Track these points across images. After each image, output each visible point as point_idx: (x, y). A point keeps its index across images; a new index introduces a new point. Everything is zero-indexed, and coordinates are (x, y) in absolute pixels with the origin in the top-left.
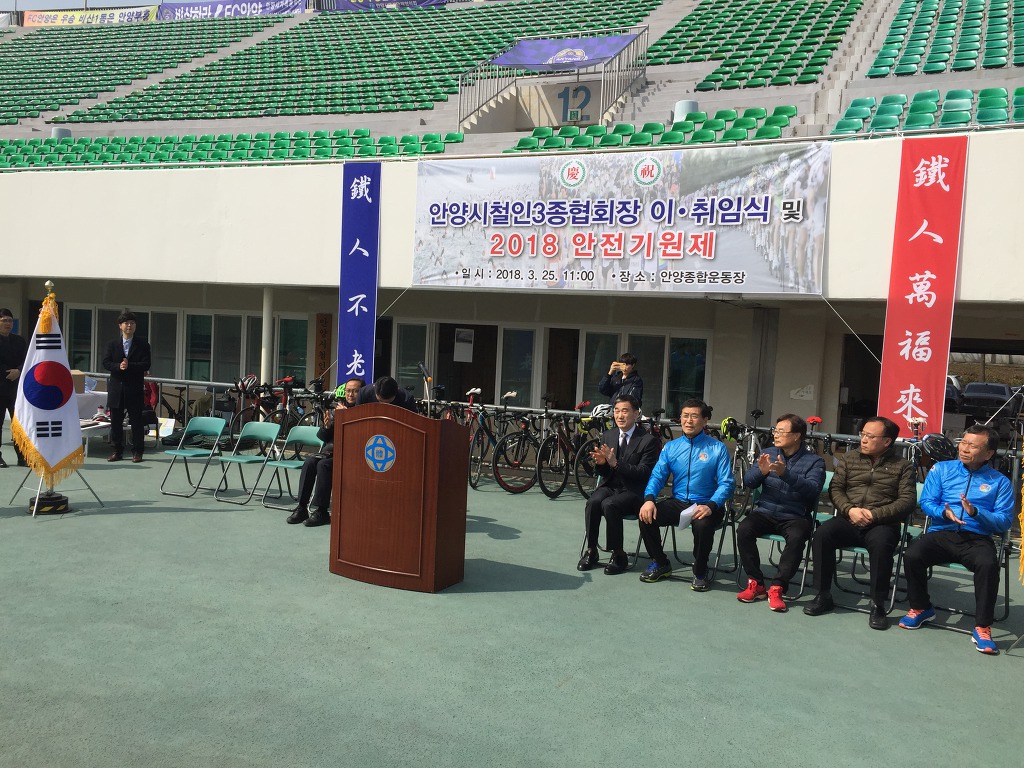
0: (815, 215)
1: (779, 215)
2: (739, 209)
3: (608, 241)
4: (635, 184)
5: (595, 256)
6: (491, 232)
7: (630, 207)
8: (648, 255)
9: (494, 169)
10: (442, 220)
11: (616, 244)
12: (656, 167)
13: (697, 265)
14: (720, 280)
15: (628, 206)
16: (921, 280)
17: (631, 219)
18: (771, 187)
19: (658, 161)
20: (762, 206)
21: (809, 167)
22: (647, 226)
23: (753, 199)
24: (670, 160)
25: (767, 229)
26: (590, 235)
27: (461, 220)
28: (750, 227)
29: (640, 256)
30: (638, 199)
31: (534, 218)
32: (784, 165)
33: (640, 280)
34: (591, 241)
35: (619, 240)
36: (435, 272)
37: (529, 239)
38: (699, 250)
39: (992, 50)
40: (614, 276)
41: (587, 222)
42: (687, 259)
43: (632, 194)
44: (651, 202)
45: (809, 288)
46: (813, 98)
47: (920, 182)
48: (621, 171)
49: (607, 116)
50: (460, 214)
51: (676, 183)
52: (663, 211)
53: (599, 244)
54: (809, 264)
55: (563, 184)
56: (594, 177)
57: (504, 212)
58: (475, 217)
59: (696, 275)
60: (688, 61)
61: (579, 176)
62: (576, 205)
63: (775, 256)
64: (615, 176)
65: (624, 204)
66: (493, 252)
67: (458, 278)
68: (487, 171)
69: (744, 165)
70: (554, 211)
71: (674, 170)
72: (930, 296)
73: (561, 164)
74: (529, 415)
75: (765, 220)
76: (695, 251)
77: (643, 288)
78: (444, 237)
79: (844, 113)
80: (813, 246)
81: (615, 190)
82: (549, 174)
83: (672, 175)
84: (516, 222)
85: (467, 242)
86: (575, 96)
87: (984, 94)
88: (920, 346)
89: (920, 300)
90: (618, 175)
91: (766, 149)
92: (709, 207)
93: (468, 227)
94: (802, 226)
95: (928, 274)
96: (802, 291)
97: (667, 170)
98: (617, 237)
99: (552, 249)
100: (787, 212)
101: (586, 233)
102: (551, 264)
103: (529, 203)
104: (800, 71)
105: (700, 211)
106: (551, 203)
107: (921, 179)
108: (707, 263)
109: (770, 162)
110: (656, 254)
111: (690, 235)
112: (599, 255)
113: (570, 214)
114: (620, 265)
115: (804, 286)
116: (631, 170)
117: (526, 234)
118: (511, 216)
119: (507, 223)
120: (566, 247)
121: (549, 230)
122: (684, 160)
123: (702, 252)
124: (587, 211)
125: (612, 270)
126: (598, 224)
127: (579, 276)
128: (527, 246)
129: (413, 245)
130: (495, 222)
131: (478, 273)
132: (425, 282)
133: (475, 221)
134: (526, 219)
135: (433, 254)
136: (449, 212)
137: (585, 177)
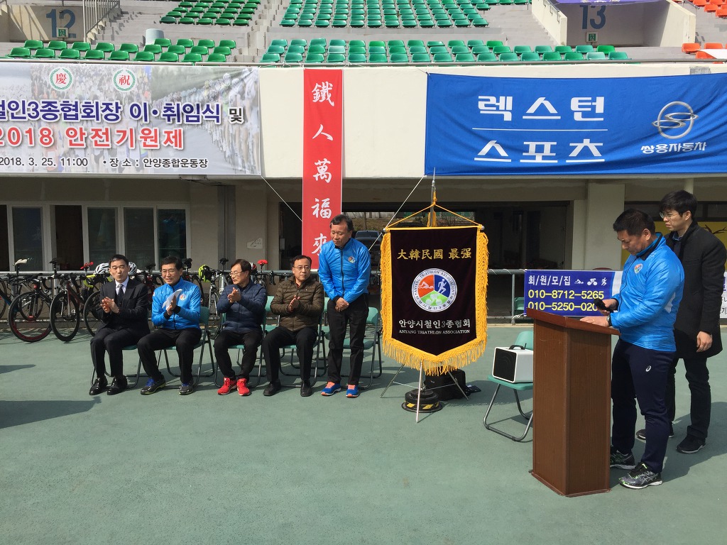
0: (252, 118)
1: (228, 118)
2: (198, 113)
3: (97, 134)
4: (115, 90)
5: (87, 147)
7: (113, 107)
8: (132, 146)
11: (104, 137)
12: (131, 77)
13: (171, 154)
14: (189, 165)
15: (110, 107)
16: (322, 164)
17: (115, 117)
18: (220, 97)
19: (132, 72)
20: (215, 111)
21: (245, 85)
22: (128, 123)
23: (208, 106)
24: (142, 73)
25: (220, 128)
26: (81, 129)
28: (208, 126)
29: (125, 146)
30: (119, 101)
31: (29, 115)
32: (228, 82)
33: (127, 165)
34: (82, 134)
35: (106, 133)
37: (27, 132)
38: (172, 142)
39: (355, 16)
40: (105, 162)
41: (77, 118)
42: (163, 149)
43: (113, 97)
44: (129, 103)
45: (252, 171)
46: (246, 36)
47: (316, 99)
48: (102, 79)
49: (90, 35)
51: (148, 91)
52: (140, 112)
53: (90, 137)
54: (251, 153)
56: (80, 82)
57: (1, 109)
59: (171, 162)
61: (67, 81)
62: (66, 104)
63: (228, 148)
64: (98, 83)
65: (107, 105)
69: (198, 80)
70: (47, 109)
71: (146, 80)
72: (328, 175)
73: (50, 70)
74: (39, 277)
75: (218, 121)
76: (169, 143)
77: (130, 171)
79: (268, 49)
80: (253, 141)
81: (98, 93)
82: (40, 78)
83: (145, 84)
84: (13, 117)
86: (61, 17)
87: (352, 44)
88: (324, 209)
89: (322, 178)
90: (101, 81)
91: (214, 69)
92: (175, 110)
94: (244, 127)
95: (326, 161)
96: (248, 173)
97: (140, 80)
98: (104, 131)
99: (48, 140)
100: (232, 116)
101: (77, 127)
102: (48, 153)
103: (24, 102)
104: (236, 16)
105: (169, 113)
106: (43, 102)
107: (317, 97)
108: (178, 152)
109: (217, 78)
110: (138, 145)
111: (163, 131)
112: (91, 146)
113: (61, 112)
114: (109, 154)
115: (249, 169)
116: (111, 78)
117: (23, 127)
118: (8, 112)
119: (5, 118)
120: (60, 138)
121: (44, 124)
122: (153, 72)
123: (174, 144)
124: (76, 110)
125: (102, 157)
126: (87, 121)
127: (75, 162)
128: (25, 138)
134: (22, 115)
137: (72, 82)
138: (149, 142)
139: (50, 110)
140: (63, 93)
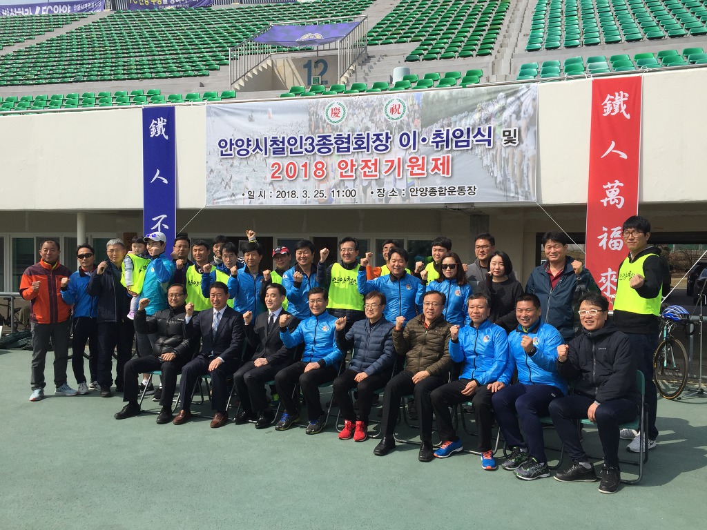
0: (528, 140)
1: (500, 141)
2: (468, 137)
3: (366, 166)
4: (385, 120)
5: (356, 178)
6: (271, 161)
7: (383, 138)
8: (399, 175)
9: (270, 110)
10: (229, 152)
11: (373, 167)
12: (402, 106)
13: (438, 182)
14: (457, 193)
15: (381, 137)
16: (612, 187)
17: (384, 148)
18: (493, 119)
20: (486, 134)
21: (522, 103)
22: (397, 153)
23: (479, 129)
24: (413, 100)
25: (491, 152)
26: (352, 161)
27: (245, 152)
28: (478, 150)
29: (392, 176)
30: (389, 131)
31: (306, 149)
32: (502, 102)
33: (393, 195)
34: (352, 165)
35: (375, 164)
36: (226, 195)
37: (302, 166)
38: (439, 170)
40: (372, 193)
41: (349, 151)
42: (431, 178)
43: (384, 128)
44: (399, 133)
45: (526, 197)
46: (490, 65)
47: (607, 112)
48: (374, 109)
49: (343, 79)
50: (245, 147)
51: (418, 118)
52: (408, 140)
53: (359, 168)
54: (526, 178)
55: (327, 121)
56: (353, 115)
57: (281, 145)
58: (258, 150)
59: (437, 190)
60: (396, 43)
61: (341, 115)
62: (339, 137)
63: (499, 172)
64: (369, 114)
65: (378, 135)
66: (273, 177)
67: (244, 199)
68: (265, 111)
69: (470, 103)
70: (322, 143)
71: (416, 108)
72: (619, 200)
73: (325, 105)
75: (489, 145)
76: (436, 170)
77: (396, 201)
78: (231, 166)
80: (528, 164)
81: (370, 124)
82: (316, 113)
83: (415, 112)
84: (292, 152)
85: (251, 169)
86: (316, 67)
88: (614, 239)
89: (612, 203)
90: (372, 113)
91: (487, 90)
92: (445, 136)
93: (252, 158)
94: (519, 149)
95: (617, 183)
96: (521, 199)
97: (411, 108)
98: (373, 161)
99: (321, 173)
100: (506, 138)
101: (349, 159)
102: (321, 185)
103: (301, 137)
104: (477, 48)
105: (438, 139)
106: (319, 137)
107: (608, 110)
108: (444, 180)
109: (491, 99)
110: (405, 174)
111: (431, 158)
112: (360, 177)
113: (335, 145)
114: (377, 184)
115: (522, 196)
116: (382, 108)
117: (300, 162)
118: (287, 148)
119: (284, 154)
120: (332, 171)
121: (319, 158)
122: (424, 99)
123: (441, 171)
124: (348, 143)
125: (370, 188)
126: (358, 152)
127: (344, 194)
128: (301, 171)
129: (205, 173)
130: (274, 153)
131: (261, 194)
132: (216, 203)
133: (257, 152)
134: (299, 150)
135: (223, 180)
136: (235, 146)
137: (346, 115)
138: (416, 171)
139: (324, 144)
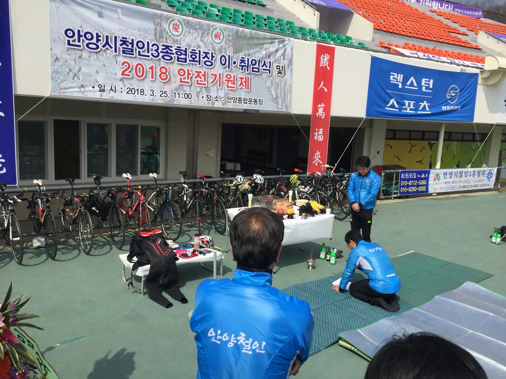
0: (288, 73)
1: (275, 71)
2: (259, 66)
3: (198, 76)
4: (211, 42)
5: (191, 84)
6: (122, 59)
7: (209, 56)
8: (220, 86)
9: (119, 11)
11: (203, 77)
12: (222, 34)
13: (243, 94)
14: (253, 103)
15: (208, 55)
16: (321, 107)
17: (211, 64)
18: (272, 56)
19: (223, 30)
20: (268, 66)
21: (286, 50)
22: (218, 69)
23: (265, 61)
24: (229, 32)
25: (271, 78)
26: (188, 70)
27: (95, 47)
28: (264, 76)
29: (215, 86)
30: (213, 52)
31: (152, 54)
32: (277, 46)
33: (217, 100)
34: (189, 74)
35: (204, 75)
36: (74, 85)
37: (150, 68)
41: (186, 62)
42: (238, 90)
43: (210, 49)
45: (287, 109)
48: (204, 32)
50: (94, 41)
51: (231, 46)
52: (226, 62)
53: (194, 77)
54: (286, 97)
55: (170, 34)
56: (189, 33)
57: (130, 46)
58: (107, 46)
59: (243, 99)
61: (180, 30)
63: (274, 92)
64: (200, 35)
65: (206, 53)
66: (123, 74)
67: (94, 91)
68: (114, 11)
70: (165, 51)
71: (231, 38)
72: (323, 114)
73: (168, 19)
75: (270, 73)
76: (242, 86)
77: (218, 105)
78: (80, 57)
80: (288, 89)
81: (201, 44)
82: (160, 25)
83: (230, 41)
84: (140, 54)
85: (101, 64)
88: (320, 135)
89: (320, 115)
90: (202, 35)
91: (270, 36)
92: (246, 62)
93: (102, 53)
94: (284, 78)
95: (323, 105)
96: (284, 110)
97: (227, 38)
98: (203, 73)
99: (165, 77)
100: (278, 70)
101: (186, 68)
102: (165, 87)
103: (148, 43)
105: (243, 64)
106: (163, 45)
107: (322, 63)
108: (247, 93)
109: (271, 43)
110: (223, 86)
111: (239, 77)
112: (194, 83)
113: (175, 55)
114: (206, 91)
115: (285, 108)
116: (209, 33)
117: (147, 64)
118: (136, 50)
119: (133, 55)
120: (174, 76)
121: (163, 63)
122: (236, 33)
123: (244, 87)
124: (186, 55)
125: (201, 93)
126: (192, 64)
127: (183, 96)
128: (148, 73)
129: (50, 60)
130: (124, 52)
131: (111, 89)
132: (64, 92)
133: (107, 49)
134: (146, 54)
135: (70, 70)
136: (83, 38)
137: (184, 32)
139: (167, 52)
140: (177, 40)
